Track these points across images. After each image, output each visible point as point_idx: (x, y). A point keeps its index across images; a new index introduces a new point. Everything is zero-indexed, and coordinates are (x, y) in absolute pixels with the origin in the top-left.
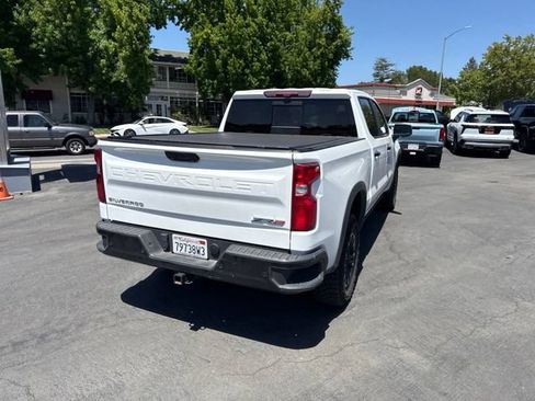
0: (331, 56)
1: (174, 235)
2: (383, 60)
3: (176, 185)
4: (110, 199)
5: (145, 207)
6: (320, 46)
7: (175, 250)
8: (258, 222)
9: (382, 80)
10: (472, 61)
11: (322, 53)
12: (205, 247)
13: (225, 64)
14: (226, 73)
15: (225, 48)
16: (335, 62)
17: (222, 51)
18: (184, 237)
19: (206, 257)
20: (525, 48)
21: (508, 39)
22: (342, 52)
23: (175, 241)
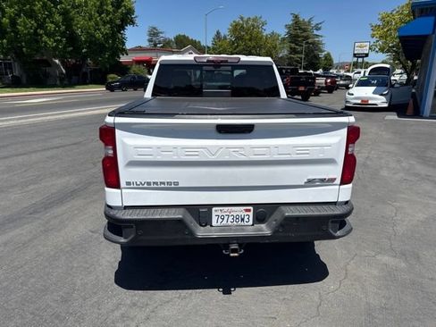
0: (118, 22)
1: (214, 209)
2: (154, 28)
3: (227, 158)
4: (128, 183)
5: (180, 185)
6: (108, 13)
7: (214, 223)
8: (311, 183)
9: (155, 45)
10: (218, 33)
11: (111, 19)
12: (251, 214)
13: (13, 23)
14: (17, 33)
15: (11, 7)
16: (122, 27)
17: (7, 10)
18: (226, 209)
19: (251, 222)
20: (253, 25)
21: (242, 18)
22: (127, 19)
23: (214, 214)
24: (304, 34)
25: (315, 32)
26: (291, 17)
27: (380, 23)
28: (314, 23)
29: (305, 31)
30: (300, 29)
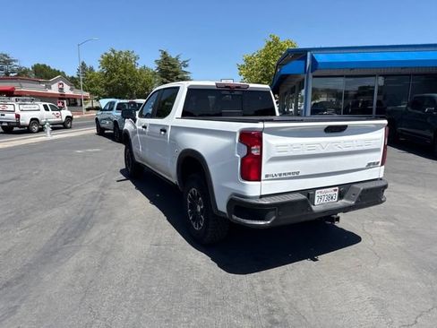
1: (317, 191)
2: (5, 56)
4: (267, 176)
5: (300, 174)
7: (316, 203)
9: (7, 74)
10: (83, 64)
12: (337, 193)
18: (323, 190)
19: (336, 199)
20: (126, 59)
21: (113, 51)
23: (317, 195)
24: (175, 70)
25: (183, 69)
26: (160, 53)
27: (244, 63)
28: (181, 60)
29: (174, 67)
30: (170, 64)
